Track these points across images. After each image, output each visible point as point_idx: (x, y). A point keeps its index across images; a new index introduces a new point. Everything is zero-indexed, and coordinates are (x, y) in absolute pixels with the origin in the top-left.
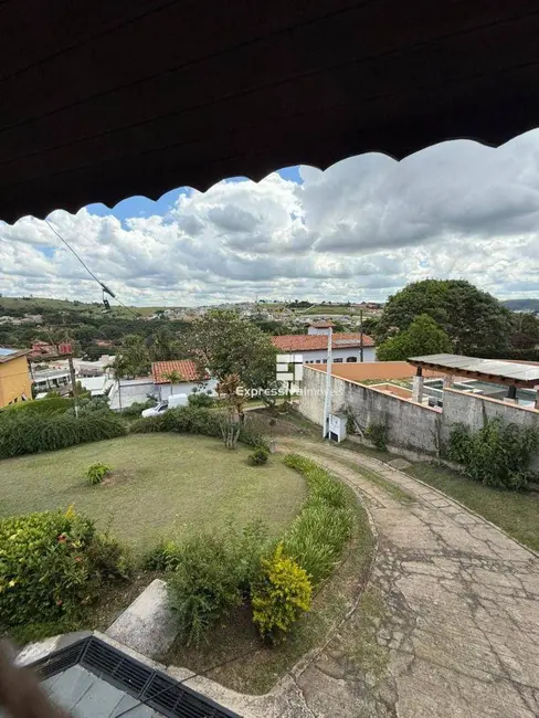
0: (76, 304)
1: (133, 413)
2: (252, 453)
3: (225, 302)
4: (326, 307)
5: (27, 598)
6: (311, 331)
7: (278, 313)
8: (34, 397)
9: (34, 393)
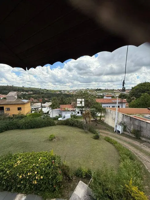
0: (40, 89)
1: (56, 119)
2: (94, 135)
3: (77, 89)
4: (106, 91)
5: (46, 183)
6: (105, 97)
7: (92, 92)
8: (31, 112)
9: (31, 111)
